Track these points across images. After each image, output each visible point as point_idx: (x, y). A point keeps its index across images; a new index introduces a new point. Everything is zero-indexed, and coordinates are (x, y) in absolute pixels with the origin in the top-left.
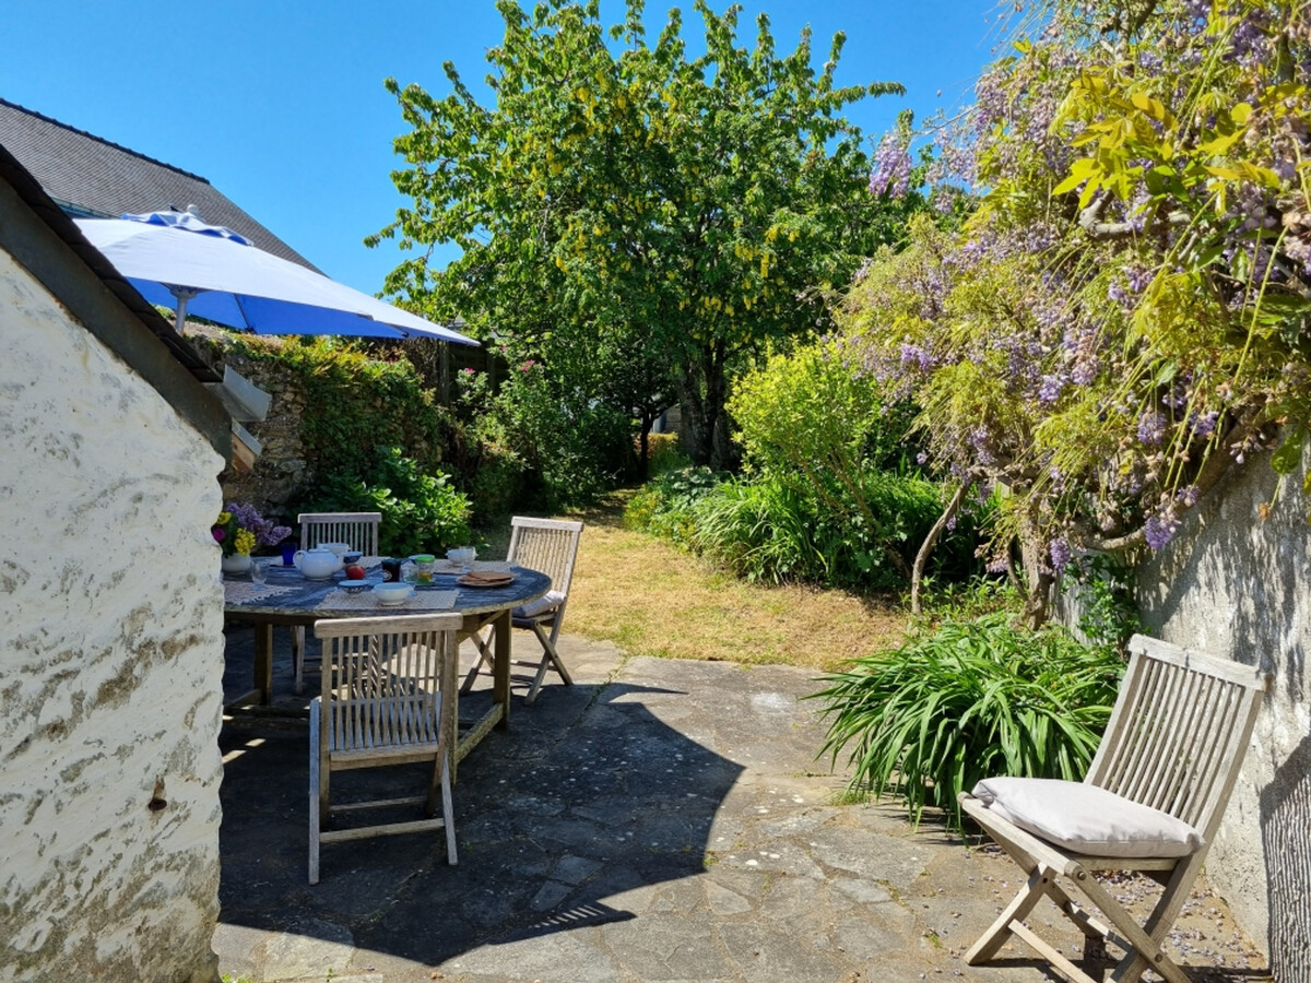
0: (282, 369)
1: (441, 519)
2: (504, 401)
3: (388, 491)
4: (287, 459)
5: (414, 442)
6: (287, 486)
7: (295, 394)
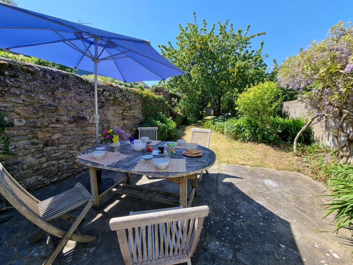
0: (137, 95)
1: (170, 127)
2: (180, 104)
3: (159, 121)
4: (139, 115)
5: (164, 112)
6: (139, 120)
7: (140, 101)
